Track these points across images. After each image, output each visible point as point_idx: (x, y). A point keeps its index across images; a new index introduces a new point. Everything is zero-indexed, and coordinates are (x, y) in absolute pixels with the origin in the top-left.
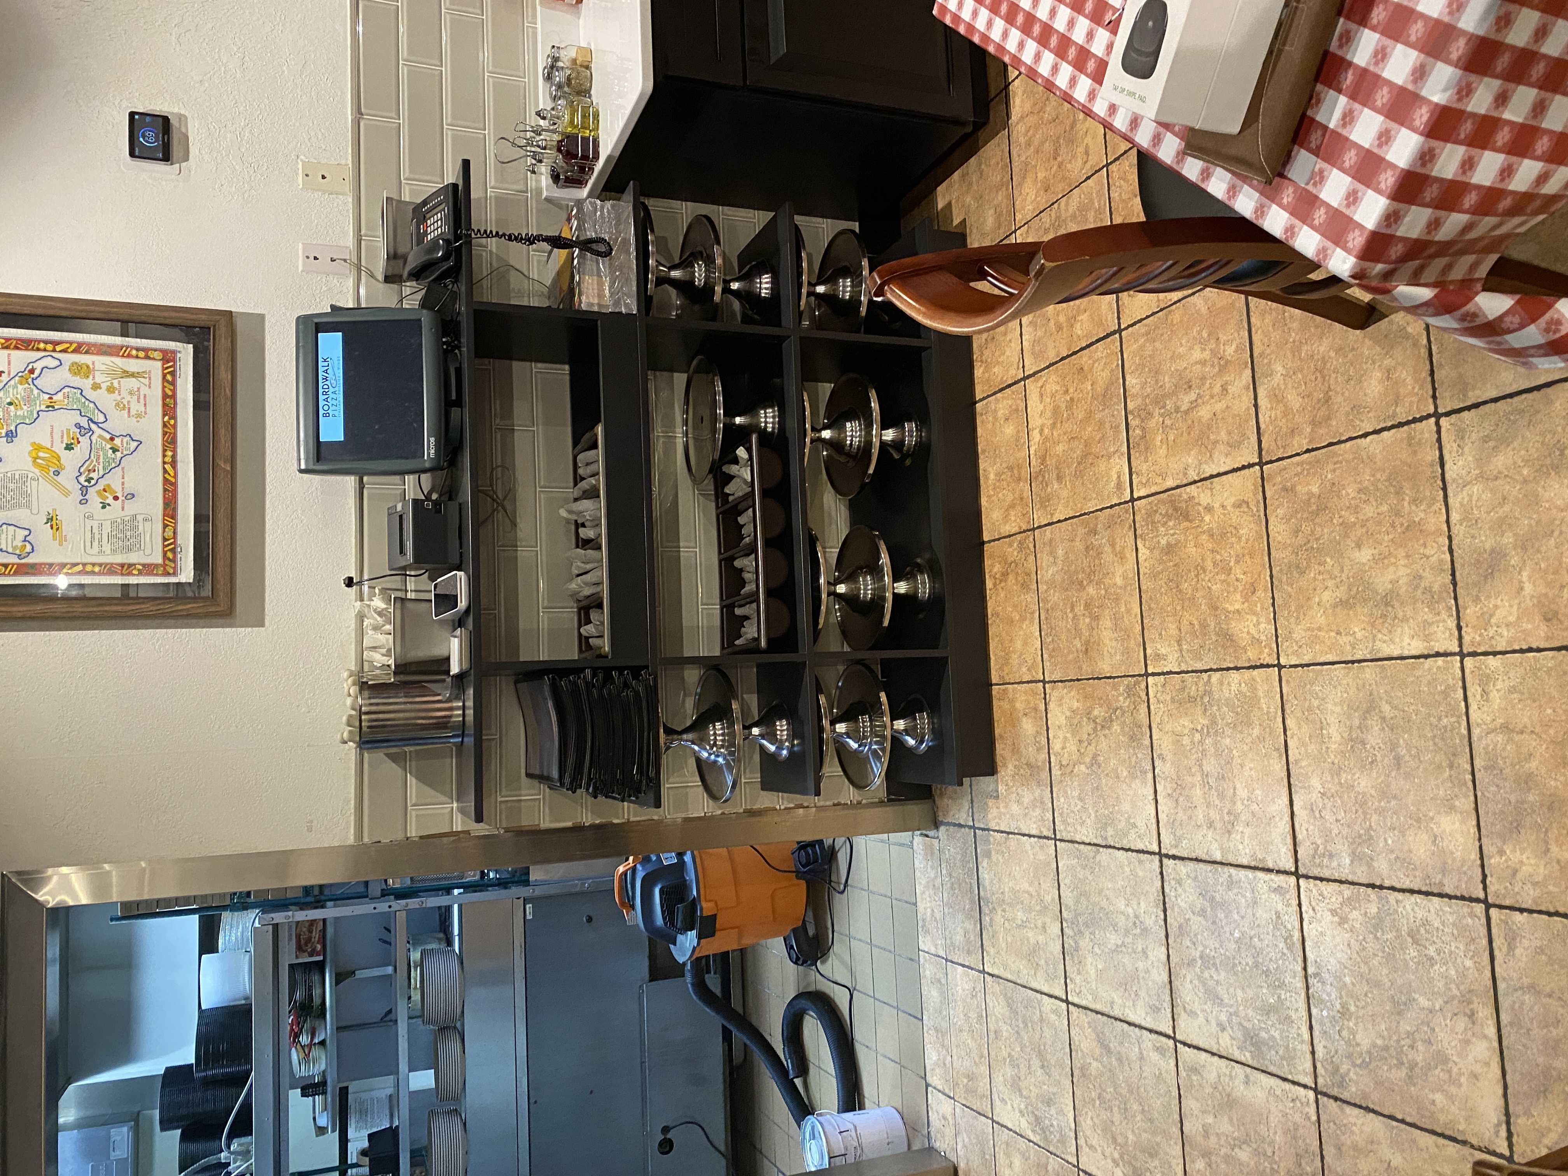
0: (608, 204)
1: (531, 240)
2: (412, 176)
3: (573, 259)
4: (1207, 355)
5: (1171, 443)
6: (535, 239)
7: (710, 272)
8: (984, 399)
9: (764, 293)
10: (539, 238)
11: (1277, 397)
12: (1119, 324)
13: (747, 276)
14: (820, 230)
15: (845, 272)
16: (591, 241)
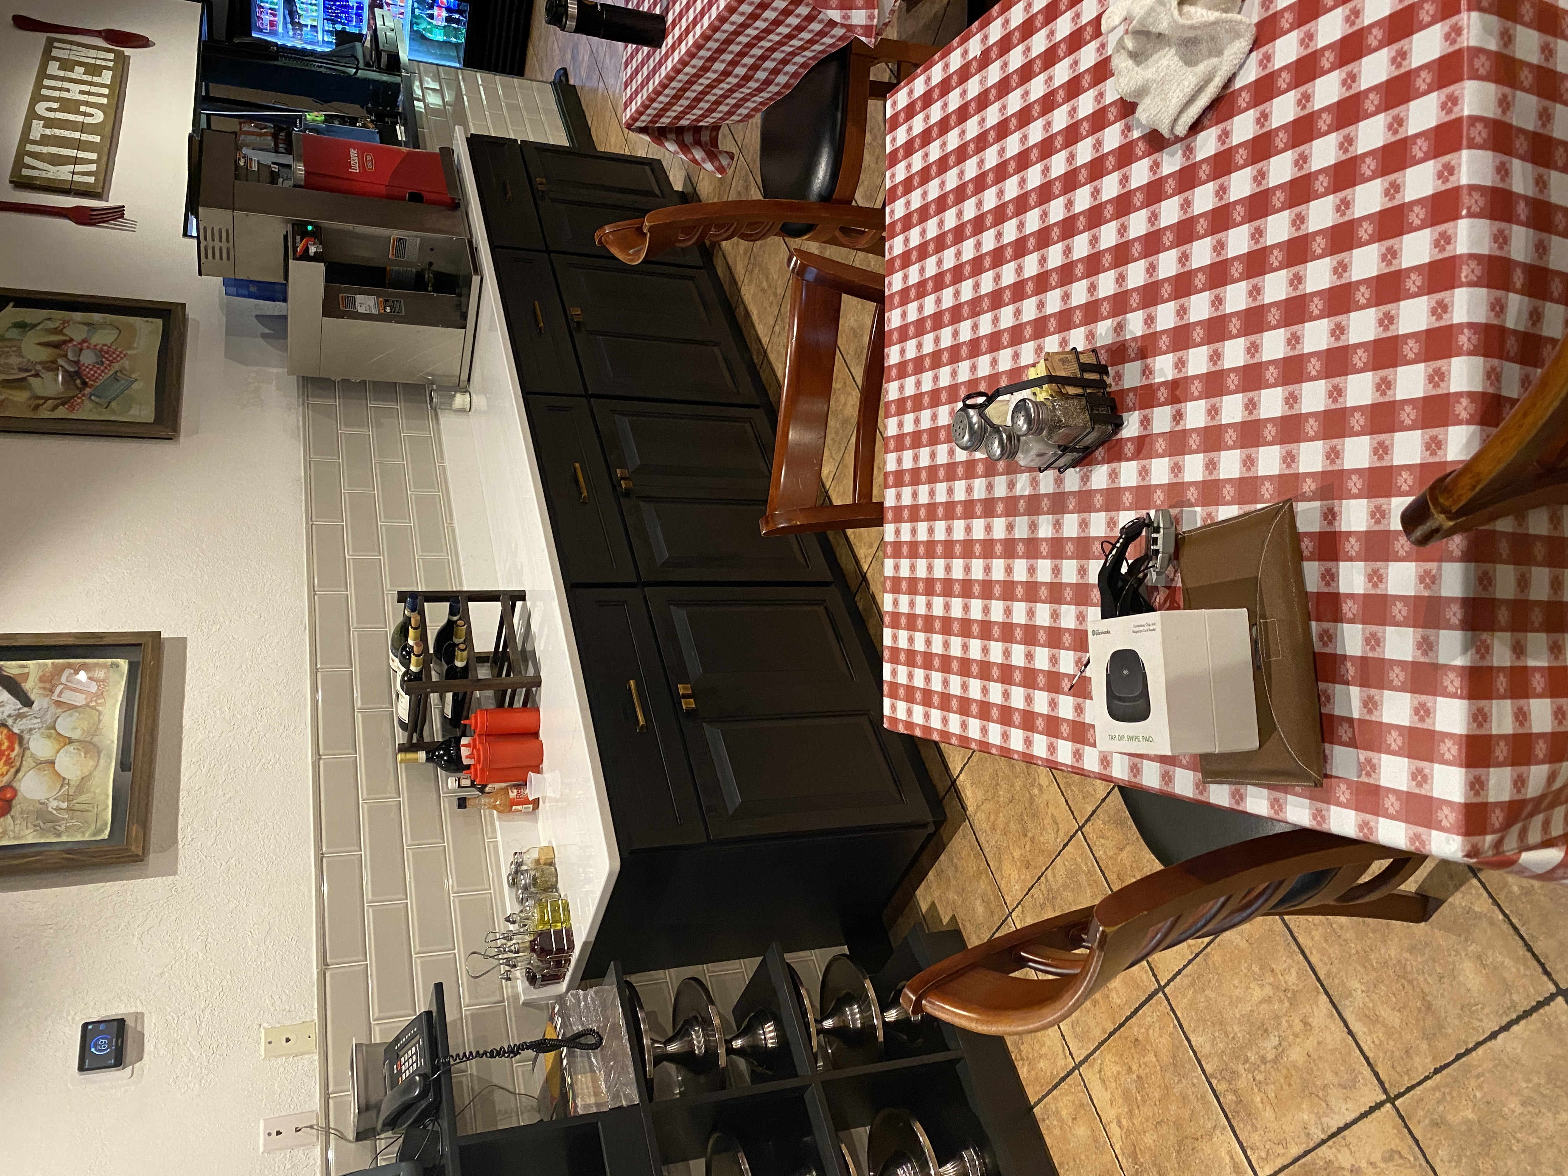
0: (591, 992)
1: (514, 1051)
2: (382, 1015)
3: (562, 1060)
4: (1268, 990)
5: (1274, 1101)
6: (519, 1048)
7: (709, 1036)
8: (1040, 1100)
9: (771, 1043)
10: (523, 1047)
11: (1371, 1019)
12: (1158, 981)
13: (748, 1029)
14: (811, 963)
15: (848, 999)
16: (580, 1035)
